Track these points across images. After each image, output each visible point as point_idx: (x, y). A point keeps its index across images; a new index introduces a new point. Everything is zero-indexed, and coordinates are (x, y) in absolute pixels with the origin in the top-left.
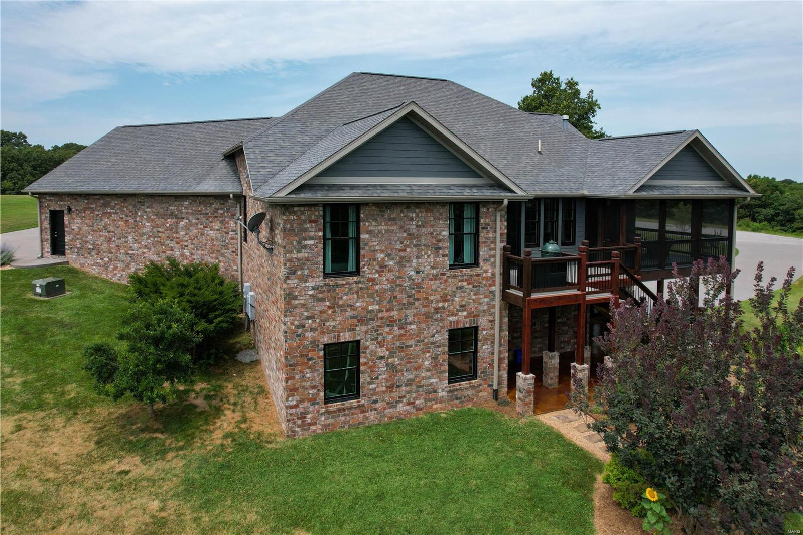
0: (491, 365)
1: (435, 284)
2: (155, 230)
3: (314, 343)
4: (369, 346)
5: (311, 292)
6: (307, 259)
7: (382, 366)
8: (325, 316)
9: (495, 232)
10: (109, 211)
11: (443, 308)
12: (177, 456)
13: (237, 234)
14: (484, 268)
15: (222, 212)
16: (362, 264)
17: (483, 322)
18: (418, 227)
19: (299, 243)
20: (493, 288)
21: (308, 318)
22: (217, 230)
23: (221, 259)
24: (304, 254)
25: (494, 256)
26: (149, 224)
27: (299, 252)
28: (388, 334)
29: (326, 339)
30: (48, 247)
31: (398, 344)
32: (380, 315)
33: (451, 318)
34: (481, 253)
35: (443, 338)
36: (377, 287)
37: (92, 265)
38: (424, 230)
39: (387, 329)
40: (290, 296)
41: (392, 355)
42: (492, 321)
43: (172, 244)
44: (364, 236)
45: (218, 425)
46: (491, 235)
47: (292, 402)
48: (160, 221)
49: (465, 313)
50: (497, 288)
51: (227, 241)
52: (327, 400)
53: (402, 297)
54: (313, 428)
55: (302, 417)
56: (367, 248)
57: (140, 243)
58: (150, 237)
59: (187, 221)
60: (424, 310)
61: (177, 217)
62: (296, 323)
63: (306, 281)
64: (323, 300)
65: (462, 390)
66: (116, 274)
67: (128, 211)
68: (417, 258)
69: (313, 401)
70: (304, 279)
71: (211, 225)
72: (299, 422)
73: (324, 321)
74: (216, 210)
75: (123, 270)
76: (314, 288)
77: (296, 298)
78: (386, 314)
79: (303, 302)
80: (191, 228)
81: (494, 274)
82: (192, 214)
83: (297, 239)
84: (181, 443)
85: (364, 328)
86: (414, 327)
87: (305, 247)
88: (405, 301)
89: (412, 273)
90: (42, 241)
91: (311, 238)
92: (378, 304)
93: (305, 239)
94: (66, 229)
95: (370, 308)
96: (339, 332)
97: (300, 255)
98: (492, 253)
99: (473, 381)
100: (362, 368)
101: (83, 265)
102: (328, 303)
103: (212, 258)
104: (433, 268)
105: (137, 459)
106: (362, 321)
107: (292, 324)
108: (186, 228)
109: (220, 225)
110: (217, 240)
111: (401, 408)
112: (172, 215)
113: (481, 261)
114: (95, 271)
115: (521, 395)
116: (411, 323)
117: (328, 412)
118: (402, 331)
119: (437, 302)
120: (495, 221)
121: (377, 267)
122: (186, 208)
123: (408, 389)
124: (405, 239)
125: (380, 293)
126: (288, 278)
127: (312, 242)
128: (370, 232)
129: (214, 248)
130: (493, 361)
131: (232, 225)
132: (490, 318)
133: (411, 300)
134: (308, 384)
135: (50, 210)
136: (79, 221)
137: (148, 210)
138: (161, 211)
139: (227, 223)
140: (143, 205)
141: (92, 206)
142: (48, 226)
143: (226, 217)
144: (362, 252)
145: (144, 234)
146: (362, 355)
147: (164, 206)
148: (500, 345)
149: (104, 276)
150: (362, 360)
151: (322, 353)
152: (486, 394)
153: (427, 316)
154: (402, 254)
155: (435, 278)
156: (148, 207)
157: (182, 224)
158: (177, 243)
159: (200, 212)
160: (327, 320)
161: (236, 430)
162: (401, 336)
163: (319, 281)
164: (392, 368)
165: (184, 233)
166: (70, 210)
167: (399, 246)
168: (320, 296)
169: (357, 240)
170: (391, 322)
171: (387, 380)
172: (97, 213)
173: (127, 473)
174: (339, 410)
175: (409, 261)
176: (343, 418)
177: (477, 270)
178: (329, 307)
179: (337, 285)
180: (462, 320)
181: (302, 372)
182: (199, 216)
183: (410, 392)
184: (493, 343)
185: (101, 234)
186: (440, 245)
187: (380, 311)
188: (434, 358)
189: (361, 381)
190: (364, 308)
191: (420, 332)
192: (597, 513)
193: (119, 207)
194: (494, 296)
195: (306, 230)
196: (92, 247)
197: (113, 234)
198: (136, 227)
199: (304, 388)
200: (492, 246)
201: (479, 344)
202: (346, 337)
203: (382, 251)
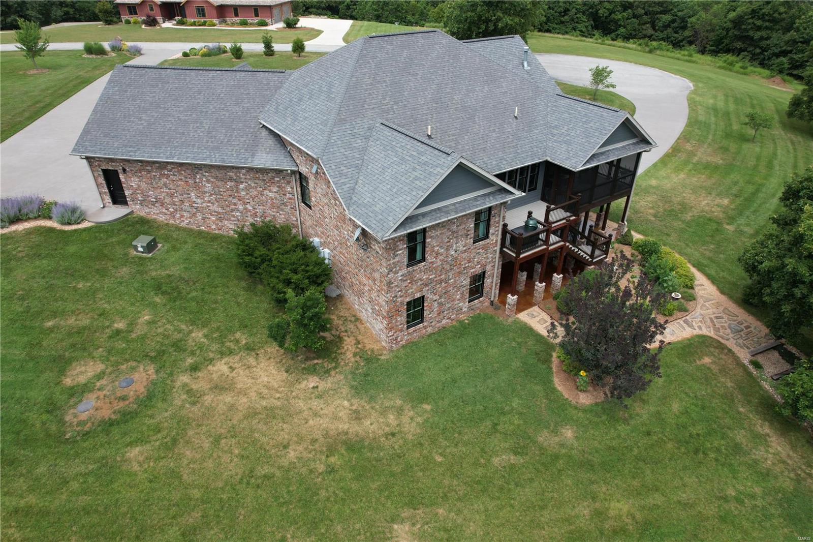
0: (491, 288)
1: (464, 255)
2: (216, 189)
3: (402, 303)
4: (429, 296)
5: (400, 278)
6: (398, 262)
7: (436, 305)
8: (407, 288)
9: (500, 216)
10: (166, 173)
11: (468, 266)
12: (337, 373)
13: (294, 196)
14: (492, 238)
15: (278, 179)
16: (426, 256)
17: (488, 268)
18: (457, 226)
19: (394, 254)
20: (496, 248)
21: (399, 292)
22: (275, 192)
23: (281, 212)
24: (397, 259)
25: (498, 231)
26: (210, 185)
27: (394, 259)
28: (439, 288)
29: (408, 300)
30: (108, 199)
31: (444, 291)
32: (435, 279)
33: (472, 271)
34: (491, 231)
35: (467, 282)
36: (434, 266)
37: (158, 214)
38: (461, 227)
39: (438, 286)
40: (390, 283)
41: (441, 297)
42: (493, 266)
43: (235, 201)
44: (428, 240)
45: (346, 348)
46: (497, 219)
47: (391, 334)
48: (220, 184)
49: (479, 266)
50: (498, 248)
51: (285, 200)
52: (408, 328)
53: (447, 267)
54: (401, 343)
55: (396, 339)
56: (430, 246)
57: (204, 199)
58: (212, 195)
59: (247, 184)
60: (458, 270)
61: (235, 181)
62: (393, 296)
63: (398, 273)
64: (406, 280)
65: (475, 305)
66: (184, 221)
67: (186, 174)
68: (456, 244)
69: (401, 331)
70: (396, 273)
71: (269, 188)
72: (394, 342)
73: (406, 291)
74: (273, 178)
75: (190, 218)
76: (402, 276)
77: (393, 283)
78: (438, 278)
79: (396, 284)
80: (251, 190)
81: (497, 241)
82: (250, 179)
83: (393, 252)
84: (334, 365)
85: (427, 288)
86: (452, 280)
87: (397, 255)
88: (448, 269)
89: (453, 253)
90: (100, 194)
91: (400, 250)
92: (435, 274)
93: (397, 251)
94: (124, 185)
95: (430, 277)
96: (414, 294)
97: (395, 260)
98: (497, 229)
99: (481, 299)
100: (425, 309)
101: (149, 213)
102: (409, 281)
103: (274, 212)
104: (464, 247)
105: (316, 379)
106: (426, 285)
107: (391, 297)
108: (246, 189)
109: (277, 189)
110: (276, 198)
111: (444, 322)
112: (231, 179)
113: (490, 235)
114: (161, 218)
115: (509, 307)
116: (451, 279)
117: (408, 334)
118: (446, 284)
119: (465, 264)
120: (500, 210)
121: (435, 255)
122: (244, 175)
123: (448, 312)
124: (450, 235)
125: (436, 269)
126: (388, 274)
127: (401, 252)
128: (431, 237)
129: (274, 205)
130: (492, 286)
131: (289, 189)
132: (492, 264)
133: (452, 267)
134: (399, 323)
135: (102, 169)
136: (137, 179)
137: (207, 174)
138: (220, 175)
139: (284, 187)
140: (201, 170)
141: (148, 168)
142: (104, 182)
143: (282, 183)
144: (427, 249)
145: (206, 192)
146: (426, 302)
147: (222, 171)
148: (497, 277)
149: (172, 222)
150: (425, 304)
151: (406, 307)
152: (487, 304)
153: (460, 273)
154: (448, 244)
155: (465, 251)
156: (205, 172)
157: (241, 186)
158: (239, 200)
159: (258, 179)
160: (408, 290)
161: (358, 350)
162: (445, 287)
163: (405, 271)
164: (440, 304)
165: (245, 193)
166: (124, 170)
167: (446, 240)
168: (405, 279)
169: (424, 243)
170: (441, 281)
171: (437, 311)
172: (154, 174)
173: (317, 387)
174: (414, 331)
175: (452, 247)
176: (415, 335)
177: (487, 241)
178: (409, 283)
179: (414, 270)
180: (478, 270)
181: (396, 319)
182: (257, 181)
183: (447, 314)
184: (493, 277)
185: (162, 190)
186: (469, 233)
187: (435, 277)
188: (462, 293)
189: (425, 314)
190: (427, 278)
191: (455, 282)
192: (555, 374)
193: (176, 170)
194: (496, 252)
195: (398, 246)
196: (154, 200)
197: (174, 191)
198: (196, 186)
199: (397, 326)
200: (497, 225)
201: (486, 280)
202: (418, 295)
203: (437, 246)
